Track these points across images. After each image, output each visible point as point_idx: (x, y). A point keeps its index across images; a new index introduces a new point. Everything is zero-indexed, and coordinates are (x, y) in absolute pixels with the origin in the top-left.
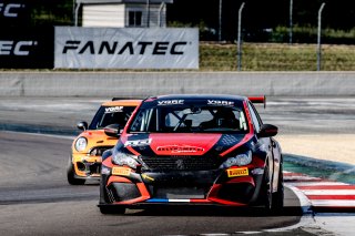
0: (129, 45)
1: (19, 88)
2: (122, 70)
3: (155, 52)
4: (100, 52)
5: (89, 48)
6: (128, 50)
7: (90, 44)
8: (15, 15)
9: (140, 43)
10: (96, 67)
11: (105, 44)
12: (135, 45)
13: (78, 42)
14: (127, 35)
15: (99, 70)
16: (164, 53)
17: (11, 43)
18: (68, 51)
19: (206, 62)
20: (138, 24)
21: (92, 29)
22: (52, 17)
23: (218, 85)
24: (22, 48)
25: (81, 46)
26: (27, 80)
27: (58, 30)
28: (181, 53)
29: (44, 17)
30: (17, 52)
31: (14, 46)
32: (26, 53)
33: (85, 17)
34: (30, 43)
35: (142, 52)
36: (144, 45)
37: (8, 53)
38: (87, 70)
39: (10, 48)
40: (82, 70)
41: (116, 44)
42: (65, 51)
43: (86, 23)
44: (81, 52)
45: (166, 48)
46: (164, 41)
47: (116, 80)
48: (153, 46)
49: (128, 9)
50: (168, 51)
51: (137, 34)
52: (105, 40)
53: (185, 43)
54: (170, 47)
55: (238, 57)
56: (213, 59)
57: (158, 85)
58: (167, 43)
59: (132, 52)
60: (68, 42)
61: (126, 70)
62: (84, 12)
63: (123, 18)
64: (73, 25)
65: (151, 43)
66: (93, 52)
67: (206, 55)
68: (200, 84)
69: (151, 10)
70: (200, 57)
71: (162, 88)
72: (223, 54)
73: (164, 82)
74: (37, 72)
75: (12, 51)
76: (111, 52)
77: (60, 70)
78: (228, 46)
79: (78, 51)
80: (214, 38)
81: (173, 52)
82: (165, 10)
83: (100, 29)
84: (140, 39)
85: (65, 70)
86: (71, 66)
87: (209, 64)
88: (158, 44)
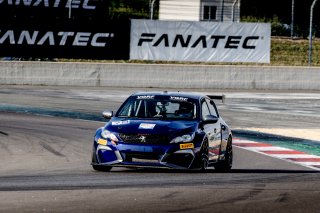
0: (203, 38)
1: (95, 78)
2: (196, 63)
3: (227, 46)
4: (174, 45)
5: (163, 41)
6: (201, 43)
7: (165, 37)
8: (93, 8)
9: (213, 37)
10: (170, 59)
11: (179, 37)
12: (208, 39)
13: (153, 35)
14: (201, 29)
15: (173, 62)
16: (236, 47)
17: (89, 34)
18: (144, 43)
19: (277, 56)
20: (213, 17)
21: (167, 22)
22: (129, 10)
23: (288, 79)
24: (99, 40)
25: (156, 39)
26: (103, 71)
27: (135, 23)
28: (253, 47)
29: (122, 10)
30: (94, 43)
31: (91, 38)
32: (103, 45)
33: (161, 11)
34: (107, 35)
35: (215, 46)
36: (217, 38)
37: (85, 44)
38: (161, 62)
39: (87, 39)
40: (156, 62)
41: (189, 37)
42: (140, 44)
43: (162, 17)
44: (156, 44)
45: (238, 42)
46: (237, 35)
47: (189, 73)
48: (226, 40)
49: (203, 4)
50: (240, 45)
51: (211, 28)
52: (179, 33)
53: (257, 38)
54: (242, 41)
55: (309, 52)
56: (285, 54)
57: (230, 78)
58: (240, 37)
59: (205, 46)
60: (143, 35)
61: (199, 63)
62: (161, 6)
63: (198, 13)
64: (148, 18)
65: (223, 37)
66: (167, 44)
67: (278, 49)
68: (271, 78)
69: (225, 4)
70: (272, 52)
71: (234, 81)
72: (294, 49)
73: (236, 75)
74: (113, 63)
75: (89, 42)
76: (185, 45)
77: (135, 61)
78: (299, 41)
79: (153, 43)
80: (286, 33)
81: (245, 46)
82: (239, 5)
83: (175, 22)
84: (213, 33)
85: (140, 62)
86: (146, 58)
87: (280, 59)
88: (230, 38)
